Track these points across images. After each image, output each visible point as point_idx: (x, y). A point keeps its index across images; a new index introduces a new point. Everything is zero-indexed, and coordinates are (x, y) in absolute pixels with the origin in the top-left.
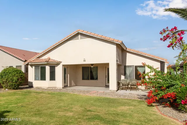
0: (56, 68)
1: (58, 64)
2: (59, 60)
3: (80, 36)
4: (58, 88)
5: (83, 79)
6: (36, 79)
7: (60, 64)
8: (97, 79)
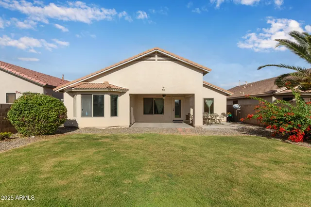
0: (119, 97)
1: (123, 92)
2: (125, 87)
3: (156, 56)
4: (123, 127)
5: (145, 113)
6: (83, 115)
7: (125, 93)
8: (162, 112)
